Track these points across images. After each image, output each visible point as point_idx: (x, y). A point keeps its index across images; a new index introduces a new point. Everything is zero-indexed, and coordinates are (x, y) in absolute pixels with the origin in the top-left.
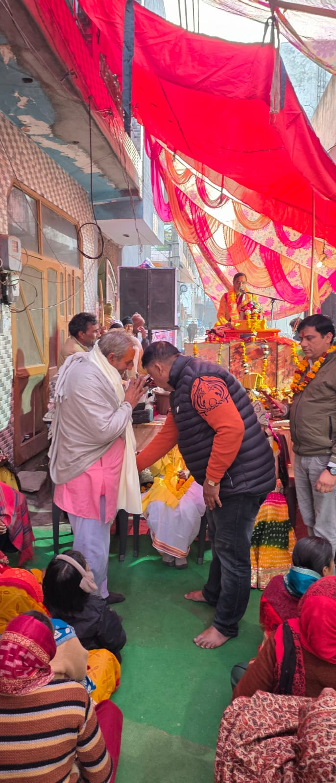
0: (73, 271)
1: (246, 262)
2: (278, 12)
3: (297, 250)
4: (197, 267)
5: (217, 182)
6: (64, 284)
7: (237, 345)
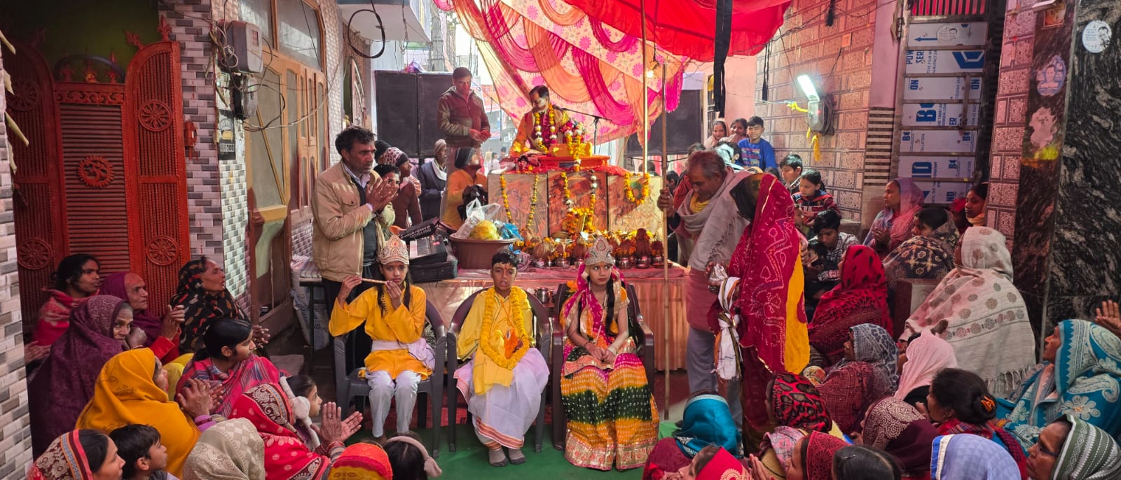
1: (556, 68)
3: (620, 54)
7: (556, 176)
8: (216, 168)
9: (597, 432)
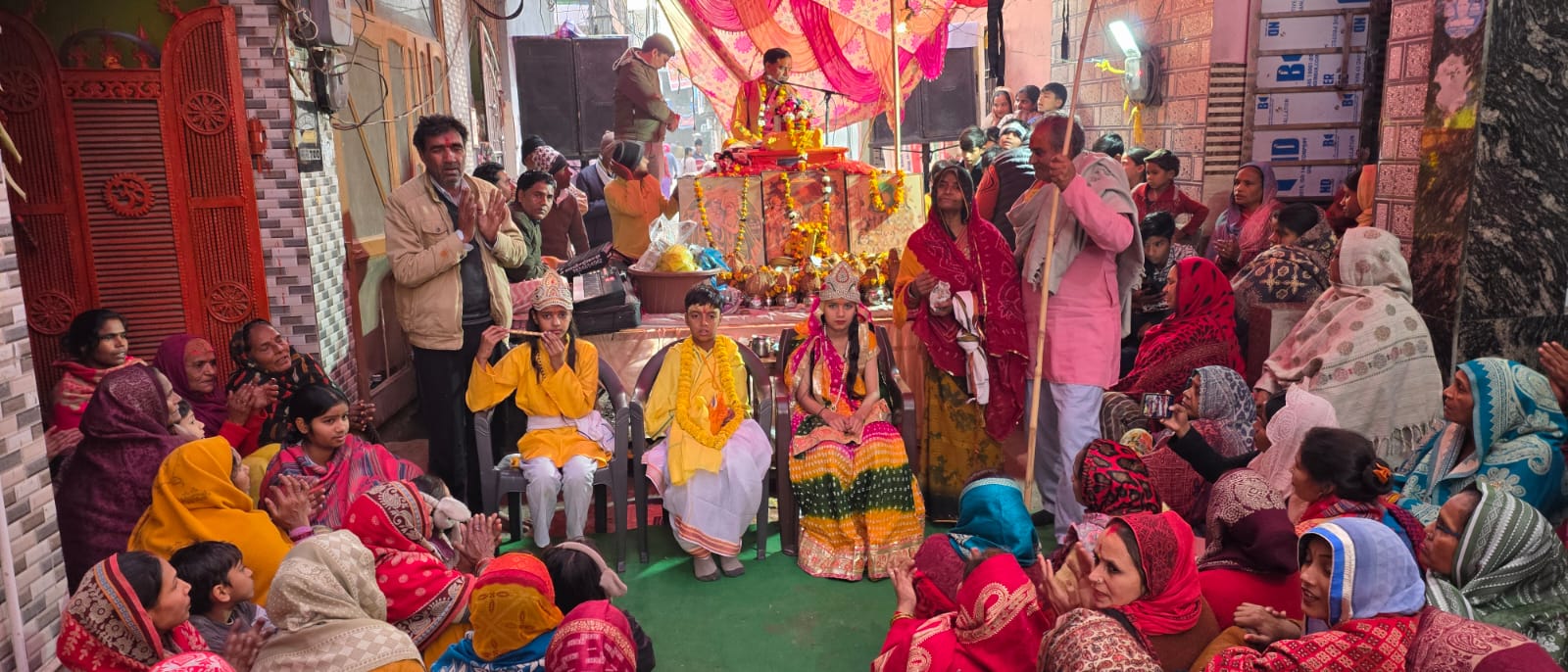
1: (767, 23)
7: (774, 178)
8: (296, 184)
9: (840, 530)
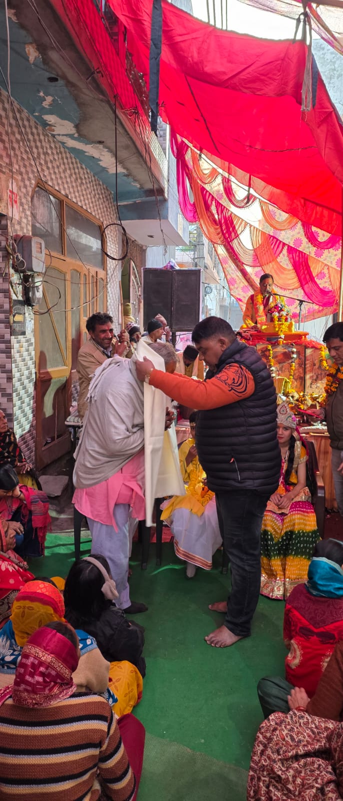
0: (97, 272)
1: (274, 263)
2: (310, 7)
3: (326, 251)
4: (223, 268)
5: (244, 182)
6: (88, 285)
7: (263, 348)
9: (271, 566)
